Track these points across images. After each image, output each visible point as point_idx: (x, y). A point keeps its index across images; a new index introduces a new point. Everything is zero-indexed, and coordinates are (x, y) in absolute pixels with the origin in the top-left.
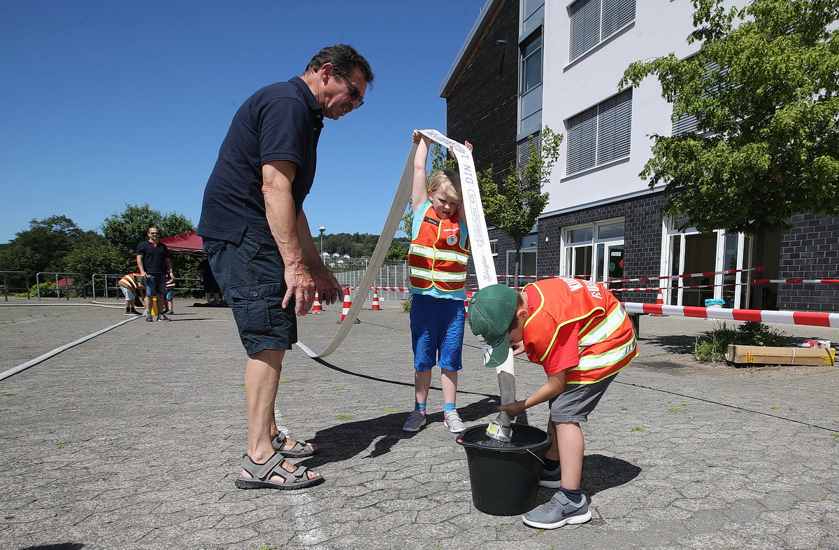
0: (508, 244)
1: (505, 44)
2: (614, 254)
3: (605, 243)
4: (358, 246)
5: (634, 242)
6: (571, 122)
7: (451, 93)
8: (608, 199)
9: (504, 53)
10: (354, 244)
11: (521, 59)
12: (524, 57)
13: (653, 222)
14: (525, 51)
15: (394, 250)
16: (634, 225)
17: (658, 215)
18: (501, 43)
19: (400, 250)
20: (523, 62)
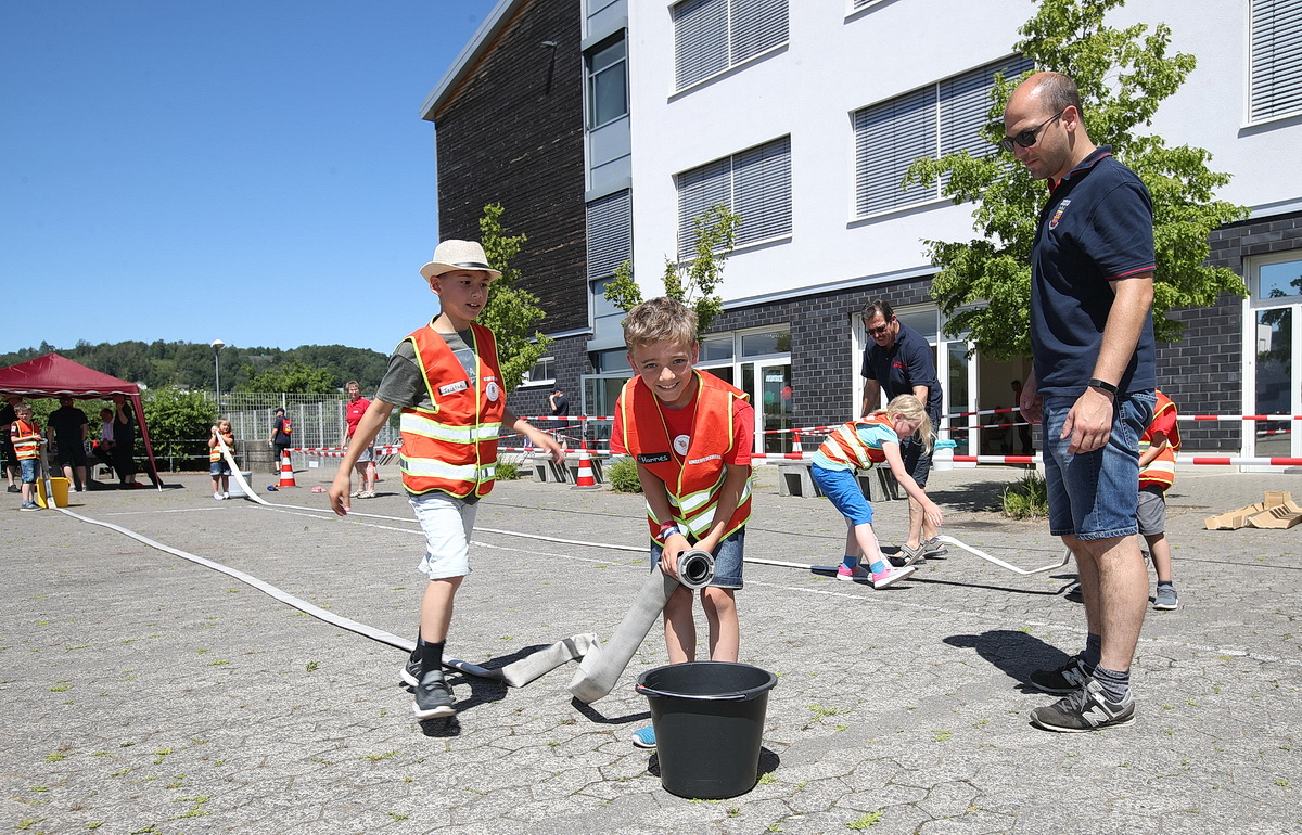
0: (575, 365)
1: (555, 47)
2: (770, 378)
3: (755, 362)
4: (163, 365)
5: (807, 361)
6: (684, 179)
7: (445, 114)
8: (759, 297)
9: (554, 61)
10: (154, 362)
11: (585, 73)
12: (591, 72)
13: (838, 331)
14: (591, 62)
15: (297, 375)
16: (806, 336)
17: (844, 322)
18: (549, 46)
19: (309, 375)
20: (591, 79)
